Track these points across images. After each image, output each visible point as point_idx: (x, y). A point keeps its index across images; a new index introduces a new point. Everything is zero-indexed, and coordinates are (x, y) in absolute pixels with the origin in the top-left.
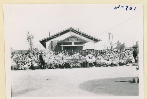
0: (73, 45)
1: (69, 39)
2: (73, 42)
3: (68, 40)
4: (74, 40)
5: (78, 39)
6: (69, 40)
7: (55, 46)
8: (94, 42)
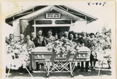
0: (54, 25)
1: (47, 15)
2: (54, 21)
3: (45, 15)
4: (55, 16)
5: (61, 15)
6: (47, 17)
7: (26, 27)
8: (85, 22)
